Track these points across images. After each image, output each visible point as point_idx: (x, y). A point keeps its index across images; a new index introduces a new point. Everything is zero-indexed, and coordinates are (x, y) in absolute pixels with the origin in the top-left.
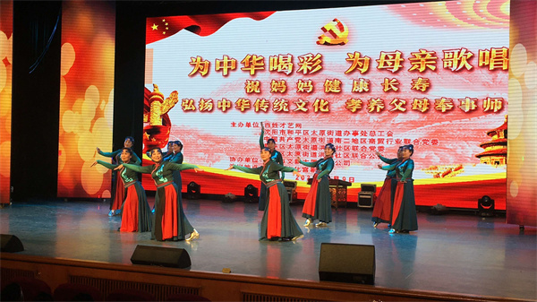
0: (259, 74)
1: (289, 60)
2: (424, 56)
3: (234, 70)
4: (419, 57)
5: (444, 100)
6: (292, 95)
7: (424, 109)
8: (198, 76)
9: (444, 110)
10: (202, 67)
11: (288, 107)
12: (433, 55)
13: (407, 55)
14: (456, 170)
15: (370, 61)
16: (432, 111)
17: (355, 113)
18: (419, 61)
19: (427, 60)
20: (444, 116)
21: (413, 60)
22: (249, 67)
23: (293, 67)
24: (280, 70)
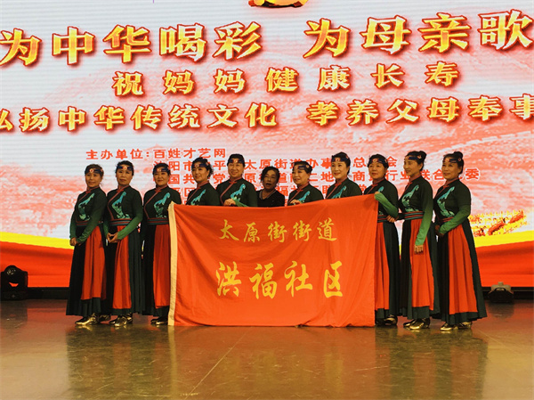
0: (139, 60)
1: (198, 34)
2: (445, 24)
3: (91, 54)
4: (437, 27)
5: (484, 100)
6: (205, 97)
7: (451, 117)
8: (18, 65)
9: (485, 118)
10: (24, 50)
11: (198, 119)
12: (462, 23)
13: (415, 24)
14: (513, 221)
15: (349, 35)
16: (465, 120)
17: (325, 126)
18: (438, 33)
19: (452, 32)
20: (486, 127)
21: (428, 32)
22: (121, 47)
23: (206, 47)
24: (180, 52)
